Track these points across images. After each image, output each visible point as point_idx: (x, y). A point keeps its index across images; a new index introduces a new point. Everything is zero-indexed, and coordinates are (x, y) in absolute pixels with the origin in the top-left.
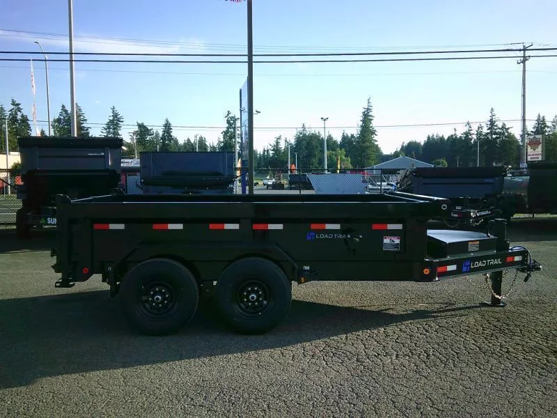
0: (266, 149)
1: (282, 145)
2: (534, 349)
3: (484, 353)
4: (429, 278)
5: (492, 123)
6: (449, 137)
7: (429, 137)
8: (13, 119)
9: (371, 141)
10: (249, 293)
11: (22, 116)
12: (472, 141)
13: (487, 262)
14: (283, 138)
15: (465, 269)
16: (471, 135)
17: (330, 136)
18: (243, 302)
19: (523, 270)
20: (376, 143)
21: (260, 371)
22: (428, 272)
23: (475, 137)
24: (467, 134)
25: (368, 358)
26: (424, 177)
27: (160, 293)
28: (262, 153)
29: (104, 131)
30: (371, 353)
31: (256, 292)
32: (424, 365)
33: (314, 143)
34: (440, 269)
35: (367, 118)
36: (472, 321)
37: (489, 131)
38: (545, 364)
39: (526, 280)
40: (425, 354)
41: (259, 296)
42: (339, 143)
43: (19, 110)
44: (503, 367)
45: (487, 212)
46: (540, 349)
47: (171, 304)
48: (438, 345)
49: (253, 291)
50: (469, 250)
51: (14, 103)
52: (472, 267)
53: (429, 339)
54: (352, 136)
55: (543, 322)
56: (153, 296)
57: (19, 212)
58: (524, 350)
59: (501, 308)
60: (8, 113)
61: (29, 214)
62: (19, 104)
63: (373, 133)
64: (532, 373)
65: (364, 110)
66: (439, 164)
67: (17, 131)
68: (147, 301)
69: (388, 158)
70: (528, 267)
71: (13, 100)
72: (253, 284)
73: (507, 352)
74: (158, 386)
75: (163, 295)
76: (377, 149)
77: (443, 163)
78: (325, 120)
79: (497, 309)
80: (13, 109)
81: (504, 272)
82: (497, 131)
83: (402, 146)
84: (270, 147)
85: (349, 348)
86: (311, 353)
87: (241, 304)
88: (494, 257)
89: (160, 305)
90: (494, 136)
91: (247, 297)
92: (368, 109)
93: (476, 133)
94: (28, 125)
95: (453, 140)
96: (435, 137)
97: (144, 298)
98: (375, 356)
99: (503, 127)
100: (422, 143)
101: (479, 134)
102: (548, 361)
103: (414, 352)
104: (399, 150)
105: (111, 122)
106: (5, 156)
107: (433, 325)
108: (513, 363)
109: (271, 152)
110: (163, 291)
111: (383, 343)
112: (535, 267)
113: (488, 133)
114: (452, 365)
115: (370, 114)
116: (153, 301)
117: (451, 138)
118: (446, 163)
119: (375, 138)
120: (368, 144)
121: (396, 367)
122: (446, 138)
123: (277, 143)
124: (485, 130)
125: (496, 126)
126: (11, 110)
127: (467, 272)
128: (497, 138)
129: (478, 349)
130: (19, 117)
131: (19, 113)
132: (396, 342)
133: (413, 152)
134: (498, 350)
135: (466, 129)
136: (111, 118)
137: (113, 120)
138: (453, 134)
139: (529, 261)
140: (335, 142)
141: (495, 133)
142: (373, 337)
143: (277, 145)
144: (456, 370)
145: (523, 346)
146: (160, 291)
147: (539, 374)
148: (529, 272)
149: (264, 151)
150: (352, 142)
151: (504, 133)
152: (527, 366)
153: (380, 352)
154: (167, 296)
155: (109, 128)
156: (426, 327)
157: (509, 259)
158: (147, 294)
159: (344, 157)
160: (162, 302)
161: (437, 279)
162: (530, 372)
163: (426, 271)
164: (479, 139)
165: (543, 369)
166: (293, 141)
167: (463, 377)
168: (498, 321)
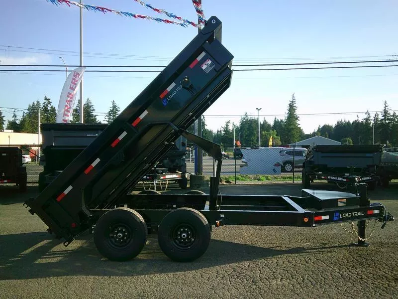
0: (219, 130)
1: (231, 128)
2: (381, 277)
3: (344, 279)
4: (308, 225)
5: (386, 112)
6: (353, 122)
7: (338, 122)
8: (46, 109)
9: (295, 125)
10: (182, 233)
11: (52, 107)
12: (371, 125)
13: (352, 214)
14: (231, 122)
15: (335, 219)
16: (369, 120)
17: (265, 121)
18: (177, 239)
19: (380, 220)
20: (299, 126)
21: (183, 287)
22: (307, 220)
23: (372, 122)
24: (367, 120)
25: (260, 280)
26: (322, 152)
27: (121, 231)
28: (216, 133)
29: (107, 118)
30: (263, 276)
31: (187, 232)
32: (299, 286)
33: (254, 126)
34: (316, 219)
35: (292, 108)
36: (341, 256)
37: (383, 118)
38: (386, 288)
39: (382, 227)
40: (302, 279)
41: (188, 235)
42: (272, 126)
43: (50, 103)
44: (355, 288)
45: (368, 178)
46: (385, 277)
47: (129, 239)
48: (313, 272)
49: (184, 232)
50: (339, 205)
51: (46, 99)
52: (341, 217)
53: (307, 268)
54: (281, 120)
55: (392, 258)
56: (117, 234)
57: (41, 174)
58: (374, 277)
59: (364, 248)
60: (42, 105)
61: (47, 176)
62: (50, 99)
63: (297, 118)
64: (375, 293)
65: (290, 102)
66: (346, 141)
67: (47, 117)
68: (113, 237)
69: (308, 136)
70: (384, 218)
71: (45, 96)
72: (184, 227)
73: (361, 279)
74: (113, 295)
75: (123, 233)
76: (300, 130)
77: (349, 141)
78: (259, 110)
79: (361, 248)
80: (45, 102)
81: (367, 221)
82: (389, 117)
83: (319, 129)
84: (222, 129)
85: (249, 273)
86: (222, 276)
87: (176, 241)
88: (358, 210)
89: (122, 240)
90: (387, 121)
91: (180, 235)
92: (293, 102)
93: (373, 119)
94: (55, 114)
95: (356, 124)
96: (343, 121)
97: (111, 235)
98: (266, 279)
99: (394, 115)
100: (334, 126)
101: (376, 119)
102: (388, 285)
103: (294, 277)
104: (316, 131)
105: (112, 111)
106: (37, 135)
107: (312, 258)
108: (363, 286)
109: (223, 132)
110: (124, 230)
111: (274, 270)
112: (390, 218)
113: (382, 119)
114: (319, 287)
115: (294, 105)
116: (117, 237)
117: (355, 122)
118: (351, 141)
119: (298, 122)
120: (292, 127)
121: (279, 287)
122: (351, 123)
123: (227, 125)
124: (380, 117)
125: (389, 114)
126: (44, 103)
127: (336, 221)
128: (389, 123)
129: (340, 276)
130: (49, 108)
131: (49, 105)
132: (283, 270)
133: (327, 133)
134: (355, 277)
135: (366, 116)
136: (112, 109)
137: (113, 110)
138: (356, 119)
139: (384, 214)
140: (269, 125)
141: (388, 119)
142: (267, 266)
143: (227, 127)
144: (320, 290)
145: (373, 274)
146: (122, 230)
147: (380, 294)
148: (384, 222)
149: (218, 131)
150: (281, 125)
151: (394, 120)
152: (373, 289)
153: (270, 276)
154: (126, 234)
155: (110, 115)
156: (307, 260)
157: (369, 212)
158: (113, 232)
159: (275, 136)
160: (123, 238)
161: (314, 225)
162: (374, 293)
163: (306, 220)
164: (375, 123)
165: (383, 290)
166: (238, 124)
167: (324, 295)
168: (360, 256)
